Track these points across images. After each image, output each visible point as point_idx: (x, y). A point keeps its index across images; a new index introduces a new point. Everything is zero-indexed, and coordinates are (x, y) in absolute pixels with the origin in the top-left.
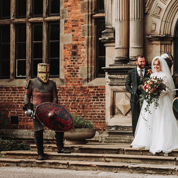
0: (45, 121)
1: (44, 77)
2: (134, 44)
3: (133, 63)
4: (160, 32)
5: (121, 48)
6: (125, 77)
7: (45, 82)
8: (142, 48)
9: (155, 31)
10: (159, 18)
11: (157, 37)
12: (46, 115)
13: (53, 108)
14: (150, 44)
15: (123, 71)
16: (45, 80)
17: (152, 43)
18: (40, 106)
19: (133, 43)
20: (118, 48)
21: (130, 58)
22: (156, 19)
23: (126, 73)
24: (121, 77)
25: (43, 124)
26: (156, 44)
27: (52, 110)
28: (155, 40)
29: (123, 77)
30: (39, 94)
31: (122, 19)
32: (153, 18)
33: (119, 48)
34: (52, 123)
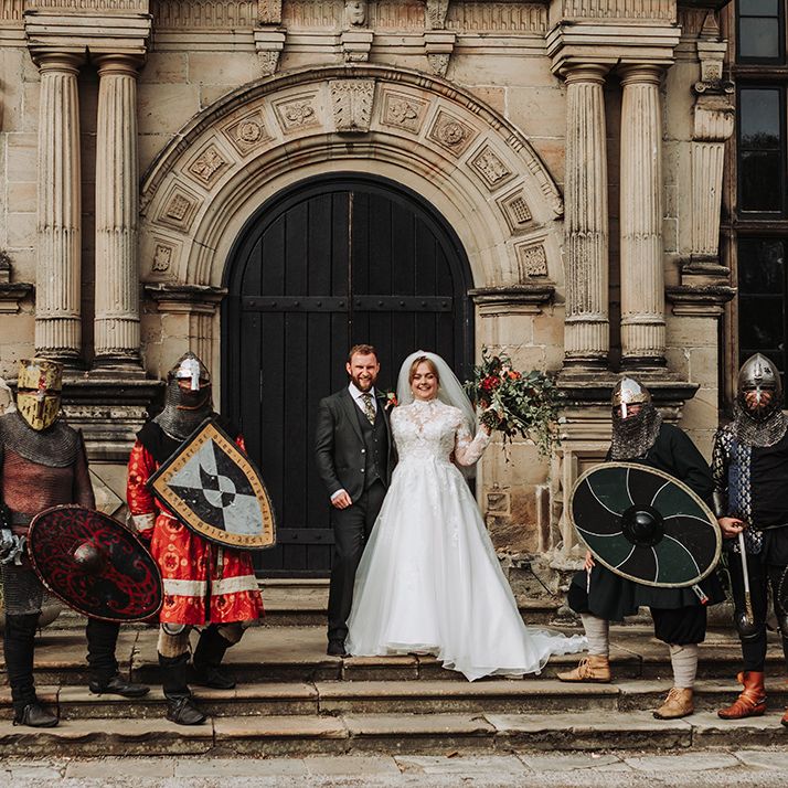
0: (59, 576)
1: (32, 409)
2: (121, 309)
3: (121, 369)
4: (188, 275)
5: (67, 319)
6: (93, 413)
7: (35, 426)
8: (135, 321)
9: (169, 271)
10: (183, 231)
11: (180, 290)
12: (65, 552)
13: (94, 529)
14: (148, 311)
15: (91, 393)
16: (36, 421)
17: (159, 308)
18: (47, 518)
19: (119, 305)
20: (58, 319)
21: (98, 354)
22: (174, 234)
23: (98, 402)
24: (78, 415)
25: (47, 585)
26: (174, 312)
27: (91, 537)
28: (174, 300)
29: (89, 415)
30: (37, 471)
31: (72, 228)
32: (162, 230)
33: (63, 319)
34: (82, 584)
